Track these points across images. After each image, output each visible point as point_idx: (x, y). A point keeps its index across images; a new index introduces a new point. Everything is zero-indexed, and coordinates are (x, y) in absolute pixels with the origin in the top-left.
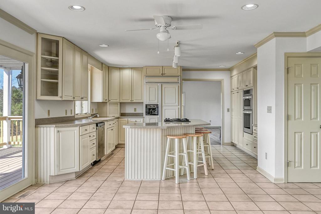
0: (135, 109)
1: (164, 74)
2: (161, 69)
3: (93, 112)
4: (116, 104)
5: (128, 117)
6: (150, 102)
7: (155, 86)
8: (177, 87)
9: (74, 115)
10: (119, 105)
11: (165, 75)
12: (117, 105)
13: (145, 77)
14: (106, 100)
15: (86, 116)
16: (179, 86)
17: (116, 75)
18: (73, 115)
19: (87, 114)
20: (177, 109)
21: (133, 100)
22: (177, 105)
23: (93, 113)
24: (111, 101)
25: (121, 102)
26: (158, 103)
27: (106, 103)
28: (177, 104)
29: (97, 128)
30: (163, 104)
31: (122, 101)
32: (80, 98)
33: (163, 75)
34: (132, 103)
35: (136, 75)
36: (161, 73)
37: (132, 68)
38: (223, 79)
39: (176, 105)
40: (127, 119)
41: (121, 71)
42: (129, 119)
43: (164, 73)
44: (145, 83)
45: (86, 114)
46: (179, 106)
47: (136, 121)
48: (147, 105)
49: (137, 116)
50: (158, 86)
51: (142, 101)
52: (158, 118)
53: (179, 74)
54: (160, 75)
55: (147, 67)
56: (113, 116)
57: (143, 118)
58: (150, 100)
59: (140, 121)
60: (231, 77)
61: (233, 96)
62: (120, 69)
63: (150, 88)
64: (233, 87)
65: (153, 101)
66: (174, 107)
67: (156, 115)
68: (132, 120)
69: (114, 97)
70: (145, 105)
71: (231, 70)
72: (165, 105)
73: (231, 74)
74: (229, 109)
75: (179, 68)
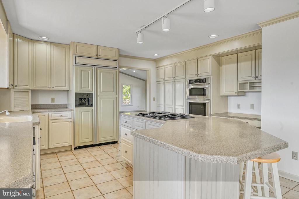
0: (53, 100)
1: (99, 56)
2: (95, 48)
4: (25, 91)
5: (49, 110)
7: (89, 69)
10: (30, 94)
12: (27, 93)
13: (74, 56)
14: (12, 85)
16: (116, 72)
17: (24, 48)
20: (115, 98)
21: (52, 86)
22: (115, 94)
24: (18, 87)
26: (92, 91)
28: (115, 92)
29: (33, 148)
30: (99, 93)
31: (34, 88)
33: (98, 57)
34: (50, 91)
35: (56, 53)
36: (96, 53)
37: (51, 43)
38: (150, 69)
40: (46, 114)
41: (33, 44)
42: (50, 113)
43: (98, 54)
44: (74, 64)
46: (117, 94)
47: (61, 116)
48: (77, 94)
49: (56, 108)
50: (92, 69)
51: (67, 88)
52: (93, 110)
53: (116, 57)
54: (94, 56)
55: (77, 43)
56: (20, 111)
57: (71, 110)
58: (82, 87)
59: (67, 115)
60: (156, 68)
61: (162, 86)
62: (32, 41)
63: (82, 72)
64: (162, 77)
65: (86, 89)
66: (111, 96)
67: (90, 106)
68: (54, 114)
69: (23, 82)
70: (75, 93)
71: (156, 61)
72: (101, 94)
73: (156, 64)
74: (155, 98)
75: (117, 51)
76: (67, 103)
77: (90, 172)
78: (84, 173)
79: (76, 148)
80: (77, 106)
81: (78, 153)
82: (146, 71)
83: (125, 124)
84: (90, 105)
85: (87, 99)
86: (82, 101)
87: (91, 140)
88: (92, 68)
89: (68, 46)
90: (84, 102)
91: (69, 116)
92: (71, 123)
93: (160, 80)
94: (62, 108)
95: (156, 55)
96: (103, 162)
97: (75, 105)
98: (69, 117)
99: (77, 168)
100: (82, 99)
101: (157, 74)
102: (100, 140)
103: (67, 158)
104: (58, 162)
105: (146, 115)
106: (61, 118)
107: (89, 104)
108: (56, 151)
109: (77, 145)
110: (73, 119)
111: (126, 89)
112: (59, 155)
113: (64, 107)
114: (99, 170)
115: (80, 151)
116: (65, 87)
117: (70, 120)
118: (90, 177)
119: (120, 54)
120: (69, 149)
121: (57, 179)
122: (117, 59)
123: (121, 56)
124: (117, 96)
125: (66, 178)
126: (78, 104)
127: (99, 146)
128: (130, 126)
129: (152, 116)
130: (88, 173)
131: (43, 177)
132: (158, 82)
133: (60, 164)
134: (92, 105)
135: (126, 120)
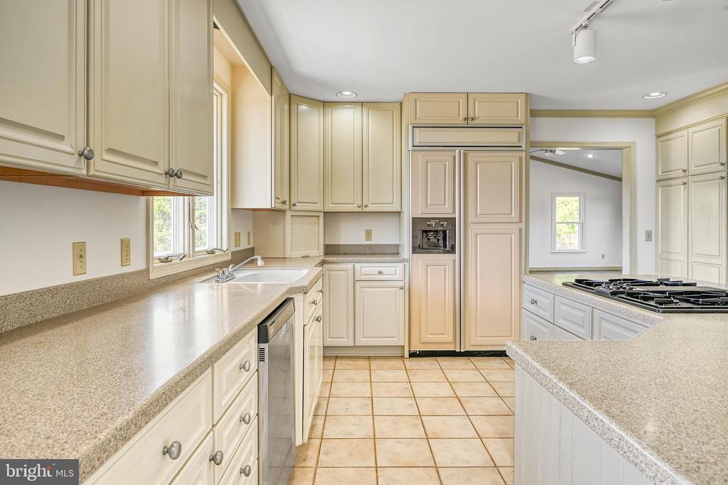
0: (369, 234)
1: (473, 119)
2: (462, 101)
3: (237, 243)
4: (312, 215)
5: (356, 258)
6: (427, 211)
7: (446, 157)
8: (517, 159)
9: (142, 267)
10: (321, 220)
11: (475, 122)
12: (316, 219)
13: (410, 127)
14: (284, 203)
15: (212, 261)
16: (521, 158)
17: (311, 123)
18: (137, 264)
19: (218, 253)
20: (517, 232)
21: (365, 203)
22: (517, 219)
23: (238, 249)
24: (298, 207)
25: (327, 209)
26: (454, 212)
27: (283, 211)
28: (515, 215)
29: (261, 351)
30: (471, 218)
31: (330, 208)
32: (161, 169)
33: (469, 123)
34: (361, 214)
35: (374, 127)
36: (463, 114)
37: (362, 104)
38: (634, 143)
39: (513, 220)
40: (350, 266)
41: (328, 111)
42: (358, 266)
43: (471, 115)
44: (410, 148)
45: (212, 252)
46: (521, 221)
47: (380, 273)
48: (416, 221)
49: (375, 254)
50: (454, 157)
51: (396, 208)
52: (454, 261)
53: (521, 119)
54: (461, 121)
55: (416, 95)
56: (303, 257)
57: (403, 261)
58: (429, 203)
59: (392, 270)
60: (658, 137)
61: (679, 193)
62: (325, 104)
63: (429, 165)
64: (678, 162)
65: (438, 208)
66: (505, 226)
67: (449, 252)
68: (367, 268)
69: (308, 196)
70: (413, 218)
71: (659, 115)
72: (476, 220)
73: (657, 125)
74: (651, 232)
75: (521, 101)
76: (398, 243)
77: (433, 424)
78: (415, 425)
79: (413, 355)
80: (417, 249)
81: (416, 368)
82: (621, 149)
83: (532, 307)
84: (448, 249)
85: (441, 235)
86: (429, 239)
87: (451, 339)
88: (453, 154)
89: (399, 105)
90: (433, 240)
91: (399, 276)
92: (402, 291)
93: (673, 175)
94: (388, 254)
95: (656, 97)
96: (472, 406)
97: (413, 247)
98: (396, 277)
99: (404, 406)
100: (430, 234)
101: (662, 156)
102: (473, 342)
103: (390, 375)
104: (367, 382)
105: (596, 286)
106: (381, 277)
107: (445, 246)
108: (372, 353)
109: (417, 348)
110: (407, 281)
111: (567, 207)
112: (374, 364)
113: (392, 252)
114: (457, 425)
115: (423, 362)
116: (393, 203)
117: (401, 284)
118: (430, 440)
119: (532, 108)
120: (398, 353)
121: (355, 425)
122: (523, 121)
123: (534, 113)
124: (523, 226)
125: (374, 429)
126: (419, 246)
127: (471, 358)
128: (547, 315)
129: (614, 294)
130: (426, 427)
131: (328, 414)
132: (663, 181)
133: (370, 389)
134: (453, 250)
135: (536, 297)
